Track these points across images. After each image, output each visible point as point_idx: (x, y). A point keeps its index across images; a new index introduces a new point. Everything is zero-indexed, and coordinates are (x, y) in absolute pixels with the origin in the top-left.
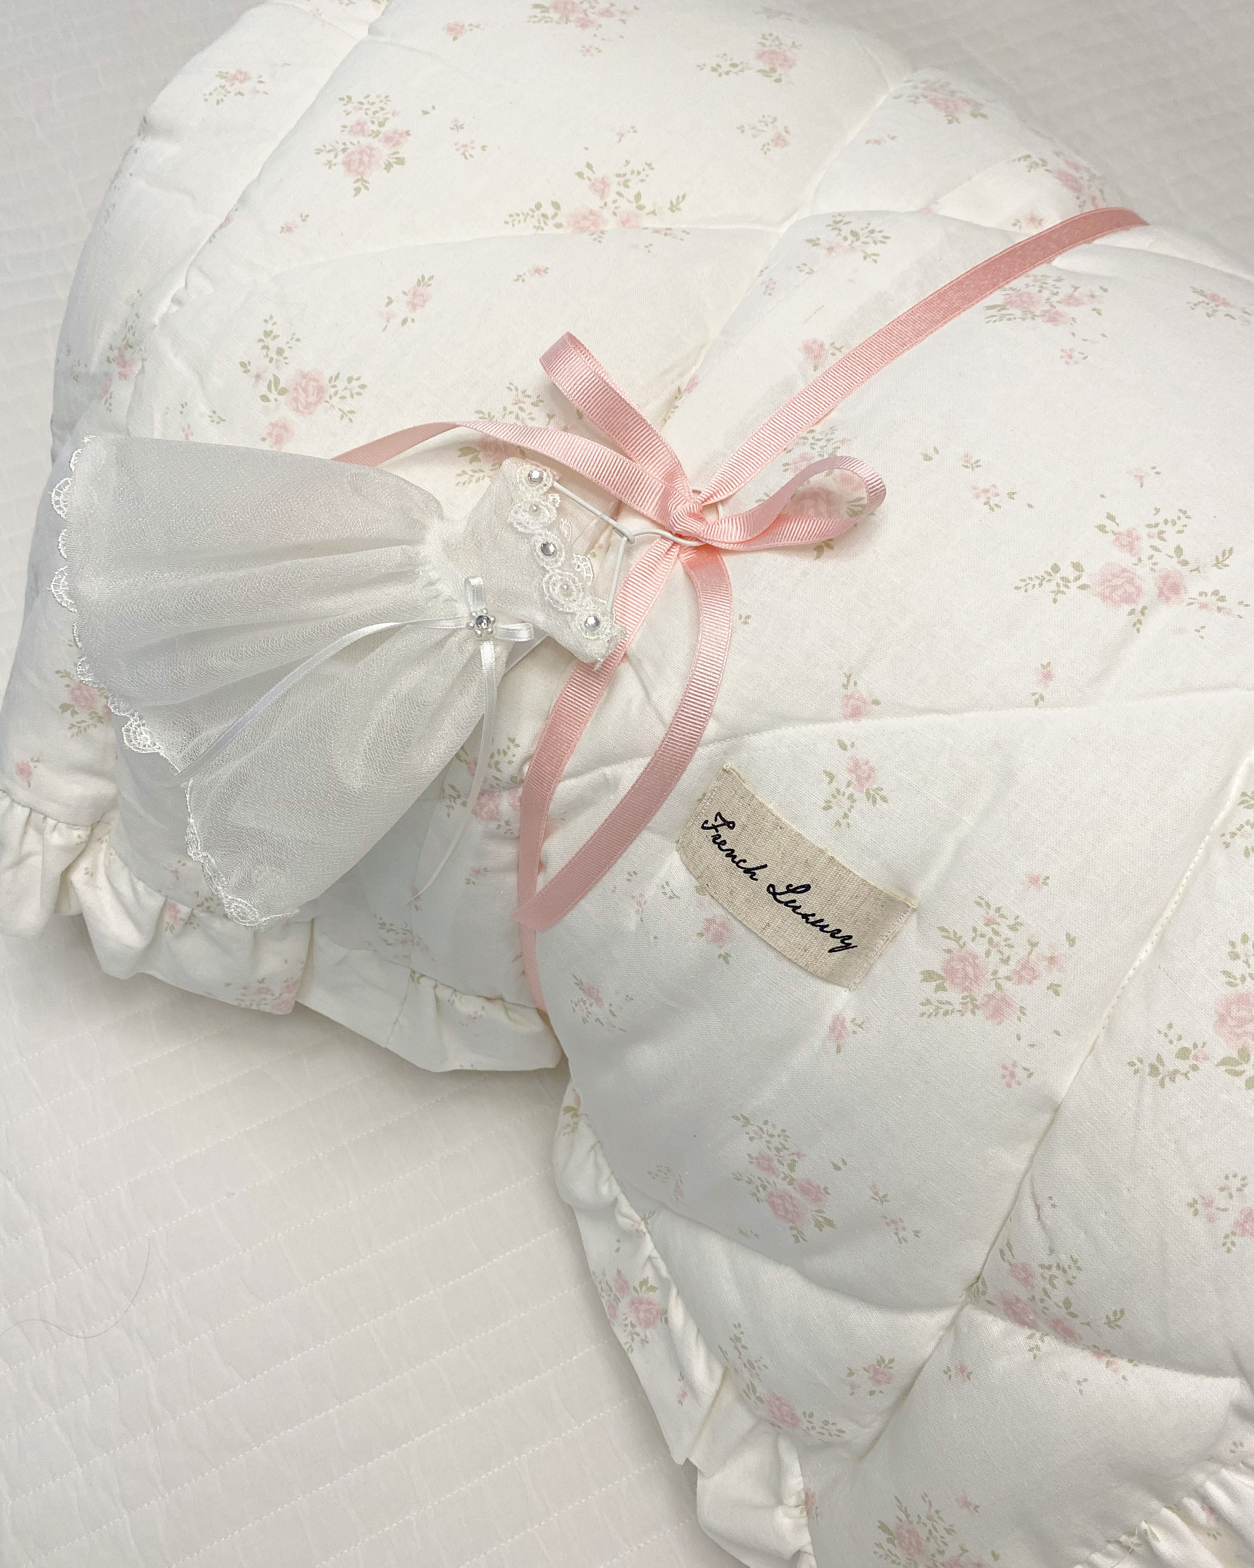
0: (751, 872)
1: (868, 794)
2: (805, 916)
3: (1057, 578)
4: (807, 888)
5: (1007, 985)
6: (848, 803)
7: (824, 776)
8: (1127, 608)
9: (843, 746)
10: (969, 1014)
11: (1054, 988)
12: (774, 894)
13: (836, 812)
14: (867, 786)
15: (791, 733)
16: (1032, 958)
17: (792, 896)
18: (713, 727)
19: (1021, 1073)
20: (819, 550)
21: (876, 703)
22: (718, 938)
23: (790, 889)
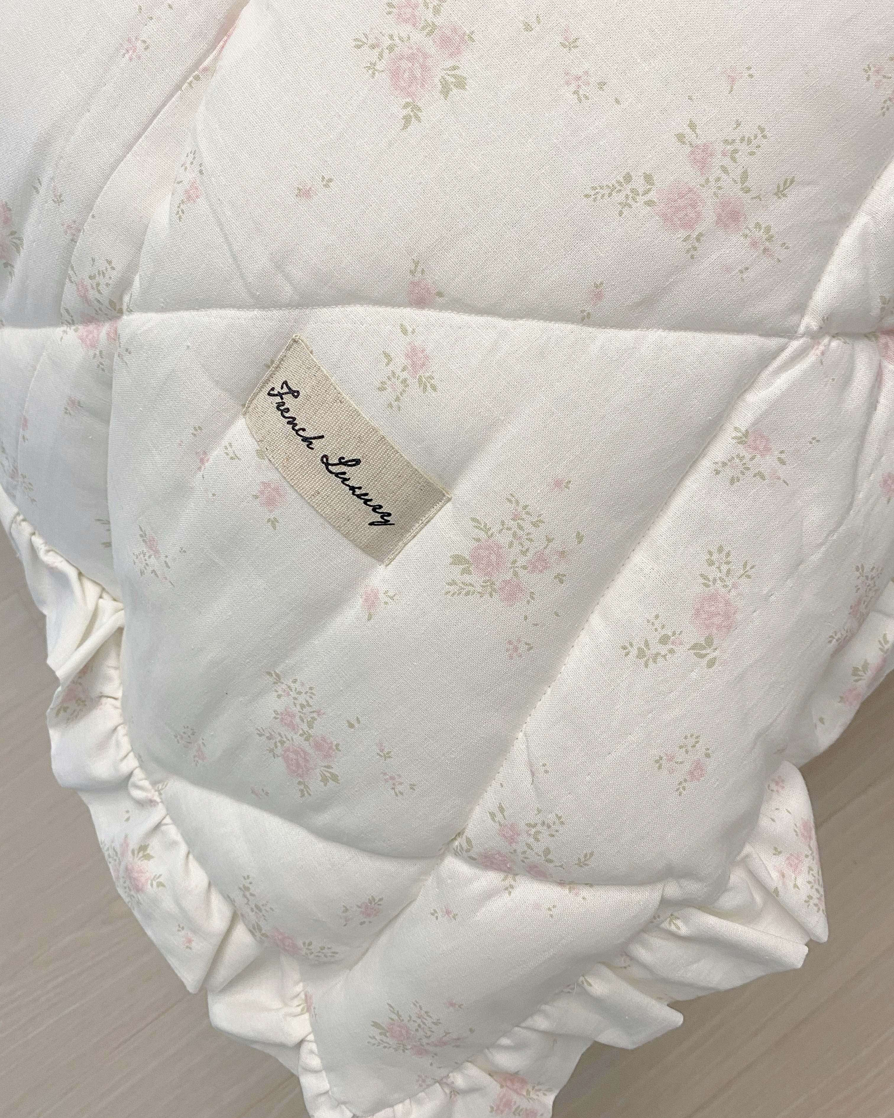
0: (308, 441)
1: (420, 380)
2: (352, 489)
3: (627, 189)
4: (357, 462)
5: (522, 573)
6: (401, 387)
7: (382, 356)
8: (685, 233)
9: (405, 332)
10: (487, 596)
11: (560, 578)
12: (327, 464)
14: (421, 373)
15: (358, 310)
16: (547, 551)
17: (342, 468)
18: (287, 291)
19: (523, 648)
20: (407, 120)
21: (440, 294)
22: (270, 502)
23: (341, 462)
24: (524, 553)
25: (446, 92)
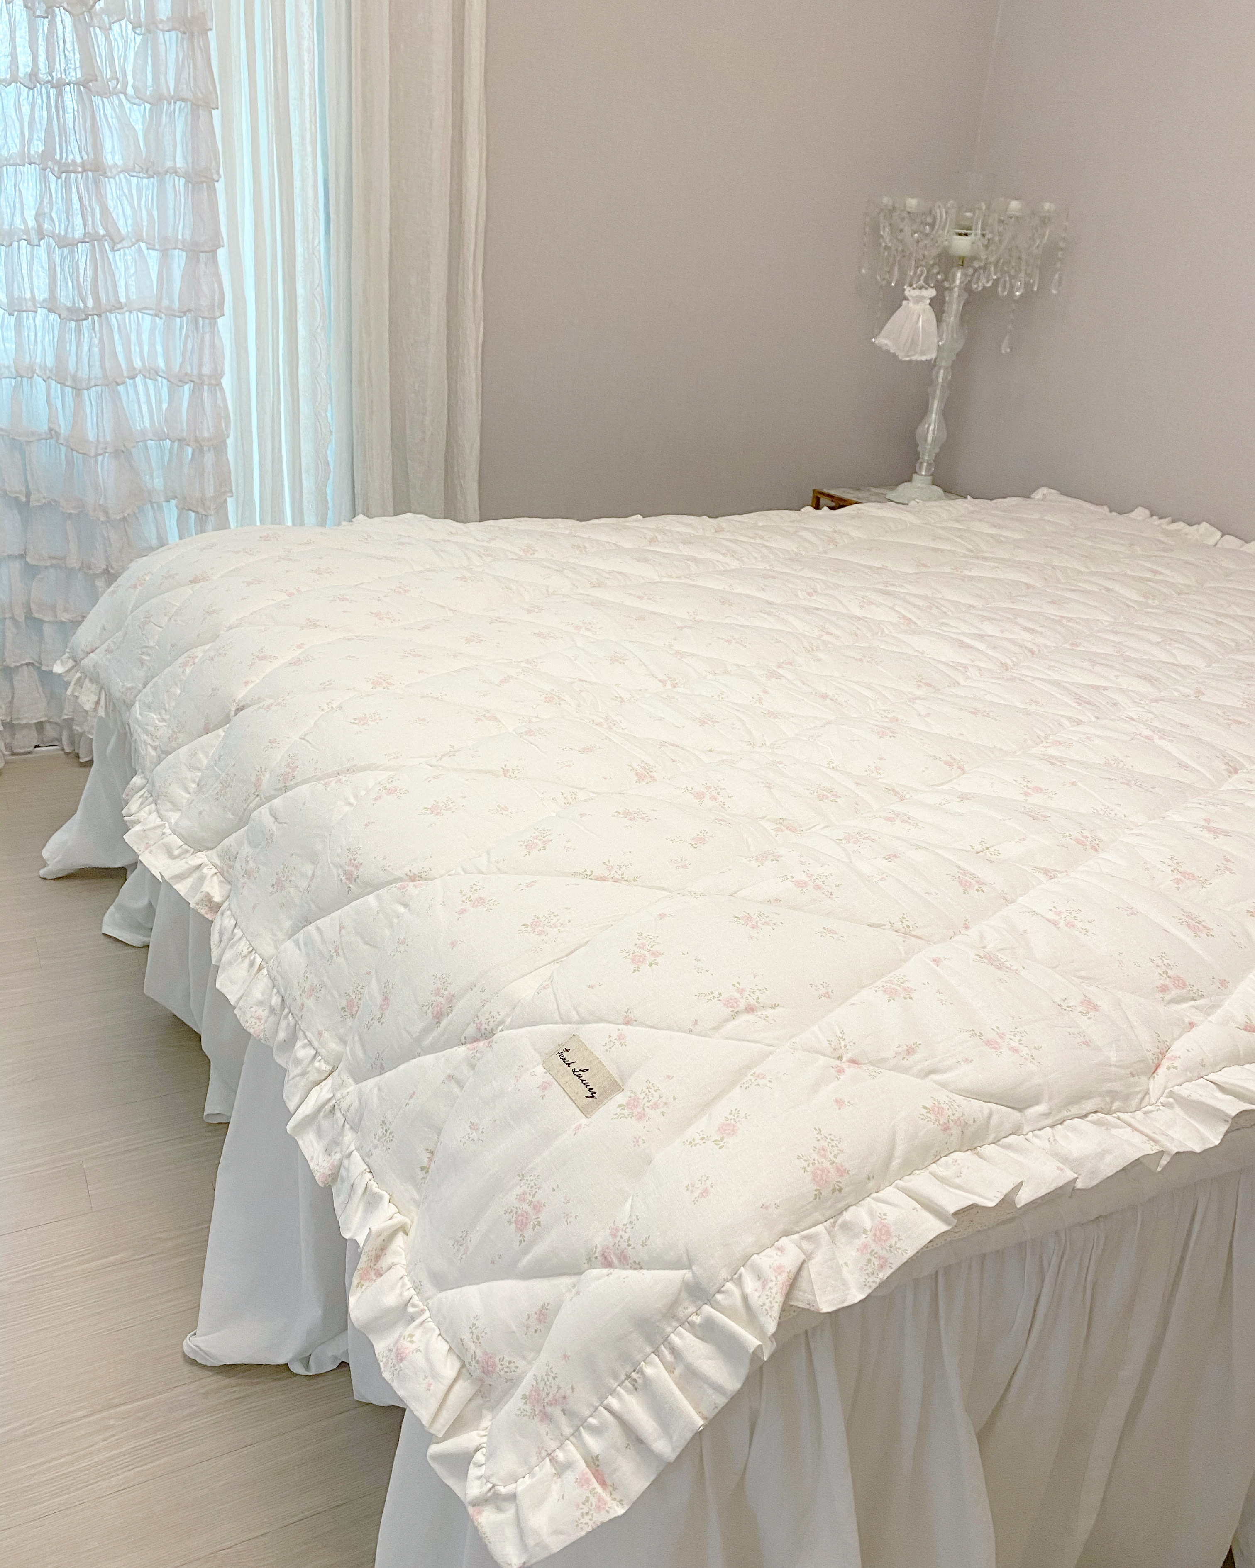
0: (569, 1064)
2: (582, 1081)
3: (712, 996)
4: (587, 1070)
5: (646, 1109)
6: (612, 1044)
8: (732, 1009)
9: (618, 1032)
10: (629, 1118)
11: (663, 1114)
12: (574, 1072)
13: (607, 1047)
14: (621, 1041)
15: (602, 1025)
16: (659, 1102)
17: (580, 1073)
18: (576, 1018)
19: (641, 1142)
20: (635, 971)
21: (635, 1020)
22: (545, 1089)
23: (581, 1070)
24: (649, 1102)
25: (650, 965)
